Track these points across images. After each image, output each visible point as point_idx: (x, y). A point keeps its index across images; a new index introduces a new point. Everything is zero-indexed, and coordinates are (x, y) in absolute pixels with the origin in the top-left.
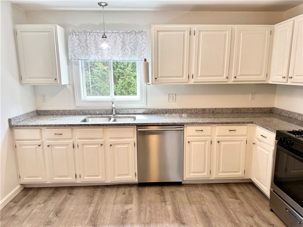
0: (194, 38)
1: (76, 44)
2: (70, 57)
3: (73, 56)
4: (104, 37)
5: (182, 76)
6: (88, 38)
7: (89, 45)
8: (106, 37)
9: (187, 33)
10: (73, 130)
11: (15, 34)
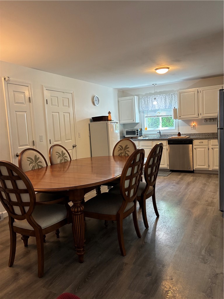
0: (200, 95)
1: (143, 103)
2: (140, 110)
3: (141, 109)
4: (155, 99)
5: (195, 114)
6: (149, 100)
7: (149, 103)
8: (156, 99)
9: (196, 92)
10: (140, 142)
11: (118, 102)
